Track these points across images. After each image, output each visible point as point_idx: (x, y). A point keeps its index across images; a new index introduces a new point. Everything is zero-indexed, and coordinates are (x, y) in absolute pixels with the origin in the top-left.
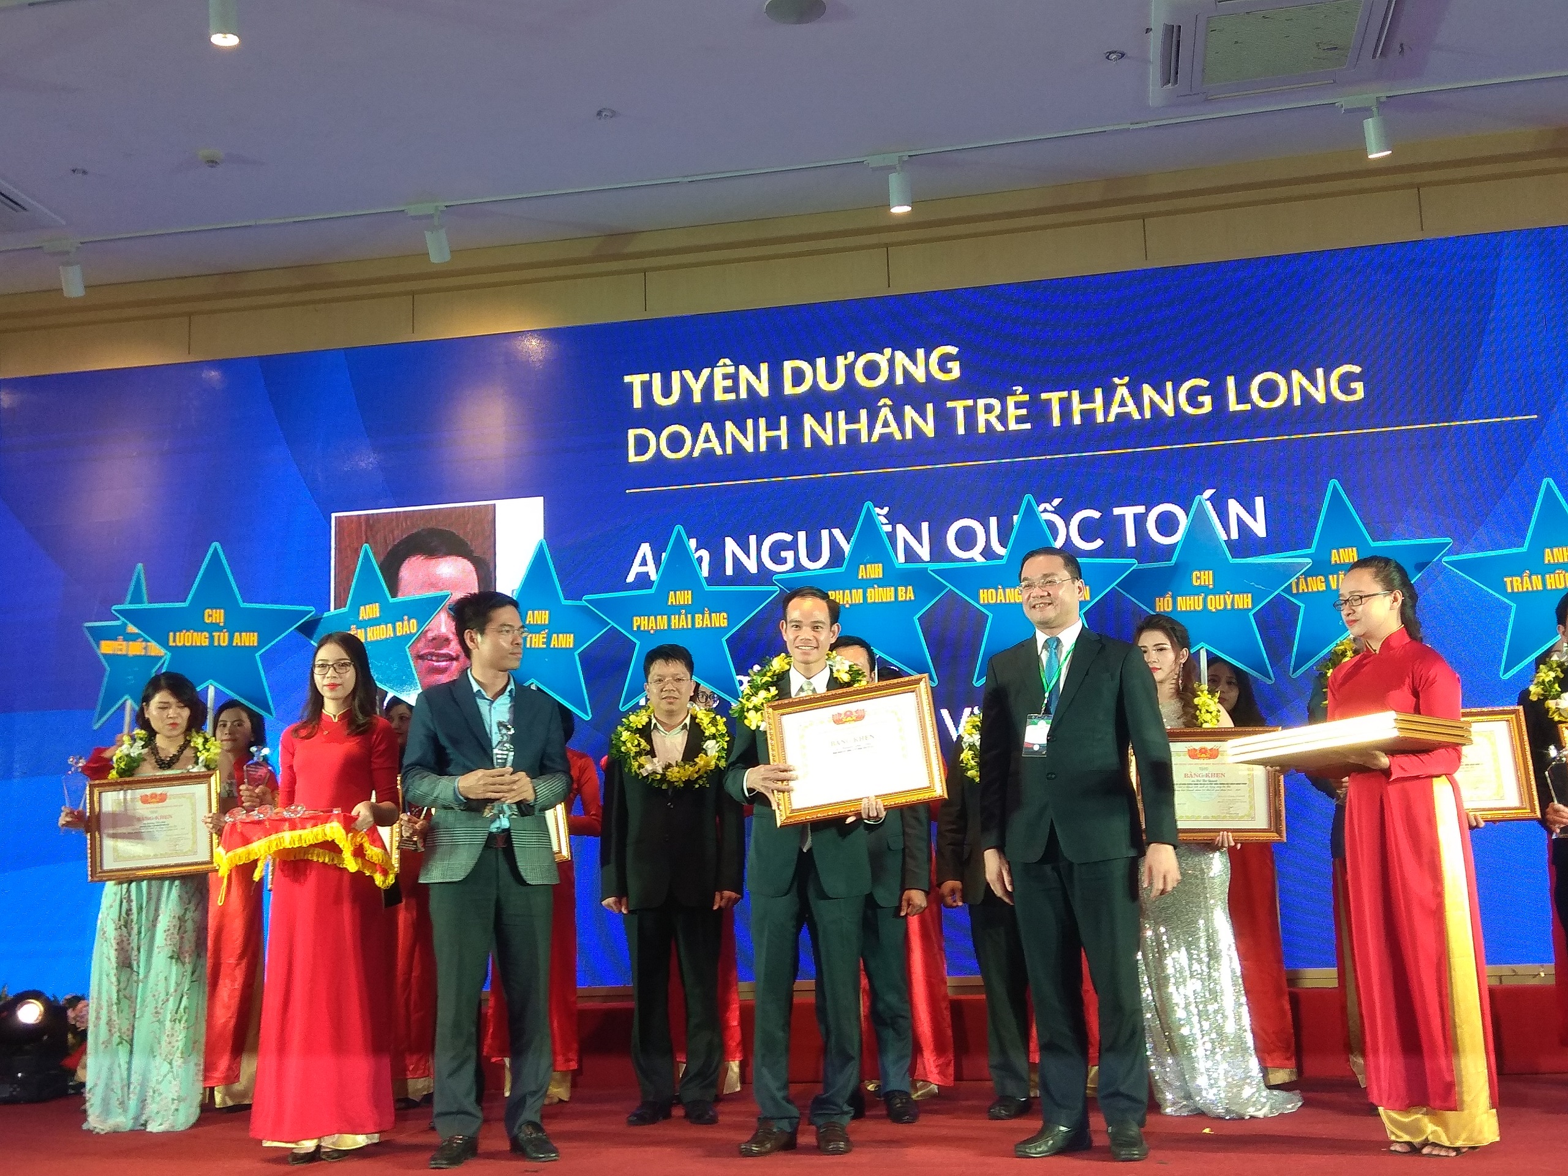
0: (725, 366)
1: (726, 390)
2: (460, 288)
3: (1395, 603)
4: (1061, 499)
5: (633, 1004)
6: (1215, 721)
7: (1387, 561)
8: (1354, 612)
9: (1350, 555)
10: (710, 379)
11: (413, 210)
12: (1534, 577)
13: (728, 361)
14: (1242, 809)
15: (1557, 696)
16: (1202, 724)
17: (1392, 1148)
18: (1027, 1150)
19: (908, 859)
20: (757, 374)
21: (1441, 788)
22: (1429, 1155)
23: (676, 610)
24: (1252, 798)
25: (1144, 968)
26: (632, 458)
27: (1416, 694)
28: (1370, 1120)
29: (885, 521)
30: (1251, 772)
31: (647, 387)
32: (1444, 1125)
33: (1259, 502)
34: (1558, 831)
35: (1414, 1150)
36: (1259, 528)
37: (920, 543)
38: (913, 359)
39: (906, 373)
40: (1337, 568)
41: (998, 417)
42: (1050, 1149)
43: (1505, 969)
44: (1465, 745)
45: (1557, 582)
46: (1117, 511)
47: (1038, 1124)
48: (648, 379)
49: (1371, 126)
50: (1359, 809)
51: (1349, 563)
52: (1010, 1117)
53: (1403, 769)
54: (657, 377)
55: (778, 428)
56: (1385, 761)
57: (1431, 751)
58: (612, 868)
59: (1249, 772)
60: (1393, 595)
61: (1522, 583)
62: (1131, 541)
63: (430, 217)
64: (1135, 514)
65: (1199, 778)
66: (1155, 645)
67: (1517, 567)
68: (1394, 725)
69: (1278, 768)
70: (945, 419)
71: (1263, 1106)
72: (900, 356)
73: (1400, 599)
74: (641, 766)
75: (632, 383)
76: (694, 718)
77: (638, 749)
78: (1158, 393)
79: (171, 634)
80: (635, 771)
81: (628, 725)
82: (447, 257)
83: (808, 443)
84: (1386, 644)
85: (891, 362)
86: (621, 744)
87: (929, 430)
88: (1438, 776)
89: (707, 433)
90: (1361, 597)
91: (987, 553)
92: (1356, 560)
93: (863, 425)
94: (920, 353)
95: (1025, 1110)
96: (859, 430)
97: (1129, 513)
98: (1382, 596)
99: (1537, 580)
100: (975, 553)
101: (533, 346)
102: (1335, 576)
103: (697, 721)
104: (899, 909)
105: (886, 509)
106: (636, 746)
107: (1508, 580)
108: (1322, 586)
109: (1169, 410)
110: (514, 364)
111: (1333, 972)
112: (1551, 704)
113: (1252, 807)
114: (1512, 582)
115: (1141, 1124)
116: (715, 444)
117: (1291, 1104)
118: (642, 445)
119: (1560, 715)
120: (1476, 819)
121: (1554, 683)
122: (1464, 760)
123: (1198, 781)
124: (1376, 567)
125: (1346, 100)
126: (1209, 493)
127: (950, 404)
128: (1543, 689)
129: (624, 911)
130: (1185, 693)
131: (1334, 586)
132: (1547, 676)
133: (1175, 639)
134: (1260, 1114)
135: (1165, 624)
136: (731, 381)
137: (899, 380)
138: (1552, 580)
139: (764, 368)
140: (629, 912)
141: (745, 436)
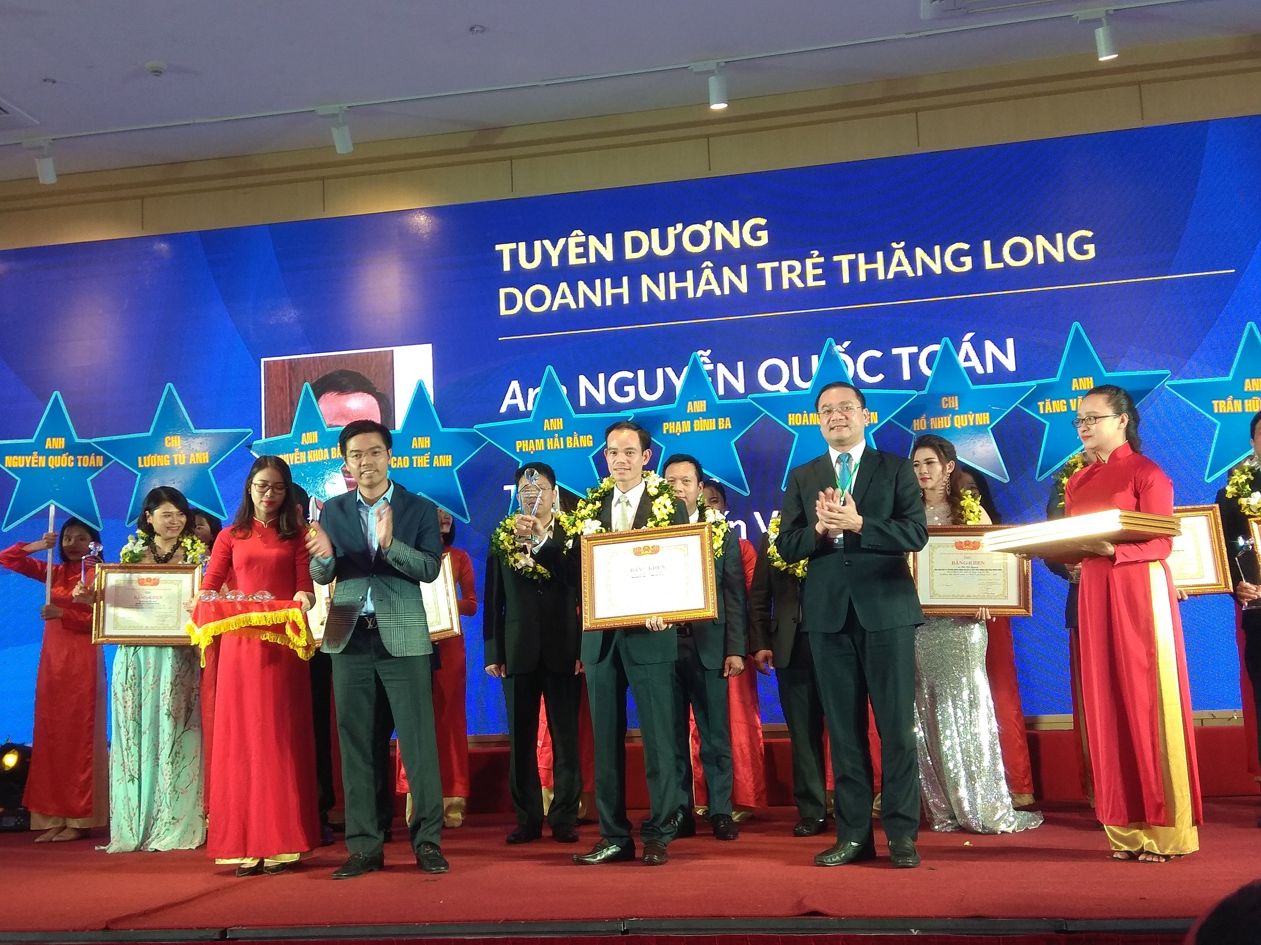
0: (577, 236)
1: (579, 256)
2: (363, 174)
3: (1122, 424)
4: (850, 342)
5: (511, 749)
6: (977, 519)
7: (1118, 390)
8: (1089, 429)
9: (1087, 383)
10: (566, 247)
11: (322, 110)
12: (1236, 401)
13: (580, 232)
14: (997, 590)
15: (1248, 495)
16: (966, 521)
17: (1114, 856)
18: (824, 860)
19: (729, 632)
20: (603, 242)
21: (1155, 570)
22: (1145, 861)
23: (551, 434)
24: (1006, 581)
25: (918, 716)
26: (503, 312)
27: (1137, 495)
28: (1096, 834)
29: (708, 361)
30: (1006, 561)
31: (514, 254)
32: (1156, 837)
33: (1010, 342)
34: (1246, 604)
35: (1132, 857)
36: (1010, 364)
37: (736, 378)
38: (730, 229)
39: (724, 241)
40: (1076, 394)
41: (798, 276)
42: (842, 860)
43: (1205, 714)
44: (1175, 536)
45: (1253, 406)
46: (895, 351)
47: (833, 840)
48: (515, 247)
49: (1101, 35)
50: (1090, 587)
51: (1087, 390)
52: (811, 834)
53: (1126, 556)
54: (522, 246)
55: (621, 287)
56: (1111, 549)
57: (1148, 541)
58: (493, 642)
59: (1004, 561)
60: (1121, 417)
61: (1226, 405)
62: (907, 376)
63: (335, 116)
64: (909, 354)
65: (963, 565)
66: (925, 460)
67: (1222, 393)
68: (1119, 520)
69: (1025, 555)
70: (756, 278)
71: (1012, 823)
72: (719, 226)
73: (1126, 421)
74: (516, 561)
75: (502, 251)
76: (557, 521)
77: (513, 547)
78: (928, 255)
79: (140, 458)
80: (512, 565)
81: (505, 527)
82: (351, 149)
83: (645, 299)
84: (1114, 456)
85: (712, 231)
86: (499, 543)
87: (743, 287)
88: (1154, 561)
89: (563, 291)
90: (1096, 418)
91: (791, 385)
92: (1092, 387)
93: (689, 284)
94: (736, 224)
95: (822, 830)
96: (686, 287)
97: (904, 352)
98: (1112, 418)
99: (1238, 404)
100: (781, 388)
101: (422, 221)
102: (1075, 400)
103: (560, 523)
104: (722, 671)
105: (709, 351)
106: (511, 545)
107: (1215, 402)
108: (1064, 408)
109: (937, 269)
110: (406, 235)
111: (1070, 717)
112: (1243, 501)
113: (1006, 587)
114: (1218, 404)
115: (915, 839)
116: (570, 300)
117: (1035, 822)
118: (511, 301)
119: (1251, 510)
120: (1181, 593)
121: (1246, 484)
122: (1174, 548)
123: (962, 567)
124: (1110, 394)
125: (1081, 14)
126: (969, 336)
127: (760, 266)
128: (1237, 489)
129: (503, 676)
130: (953, 498)
131: (1074, 409)
132: (1241, 478)
133: (942, 454)
134: (1010, 830)
135: (934, 442)
136: (582, 248)
137: (719, 246)
138: (1250, 405)
139: (609, 237)
140: (507, 677)
141: (594, 293)
